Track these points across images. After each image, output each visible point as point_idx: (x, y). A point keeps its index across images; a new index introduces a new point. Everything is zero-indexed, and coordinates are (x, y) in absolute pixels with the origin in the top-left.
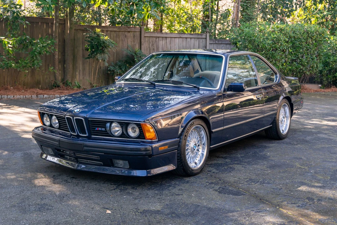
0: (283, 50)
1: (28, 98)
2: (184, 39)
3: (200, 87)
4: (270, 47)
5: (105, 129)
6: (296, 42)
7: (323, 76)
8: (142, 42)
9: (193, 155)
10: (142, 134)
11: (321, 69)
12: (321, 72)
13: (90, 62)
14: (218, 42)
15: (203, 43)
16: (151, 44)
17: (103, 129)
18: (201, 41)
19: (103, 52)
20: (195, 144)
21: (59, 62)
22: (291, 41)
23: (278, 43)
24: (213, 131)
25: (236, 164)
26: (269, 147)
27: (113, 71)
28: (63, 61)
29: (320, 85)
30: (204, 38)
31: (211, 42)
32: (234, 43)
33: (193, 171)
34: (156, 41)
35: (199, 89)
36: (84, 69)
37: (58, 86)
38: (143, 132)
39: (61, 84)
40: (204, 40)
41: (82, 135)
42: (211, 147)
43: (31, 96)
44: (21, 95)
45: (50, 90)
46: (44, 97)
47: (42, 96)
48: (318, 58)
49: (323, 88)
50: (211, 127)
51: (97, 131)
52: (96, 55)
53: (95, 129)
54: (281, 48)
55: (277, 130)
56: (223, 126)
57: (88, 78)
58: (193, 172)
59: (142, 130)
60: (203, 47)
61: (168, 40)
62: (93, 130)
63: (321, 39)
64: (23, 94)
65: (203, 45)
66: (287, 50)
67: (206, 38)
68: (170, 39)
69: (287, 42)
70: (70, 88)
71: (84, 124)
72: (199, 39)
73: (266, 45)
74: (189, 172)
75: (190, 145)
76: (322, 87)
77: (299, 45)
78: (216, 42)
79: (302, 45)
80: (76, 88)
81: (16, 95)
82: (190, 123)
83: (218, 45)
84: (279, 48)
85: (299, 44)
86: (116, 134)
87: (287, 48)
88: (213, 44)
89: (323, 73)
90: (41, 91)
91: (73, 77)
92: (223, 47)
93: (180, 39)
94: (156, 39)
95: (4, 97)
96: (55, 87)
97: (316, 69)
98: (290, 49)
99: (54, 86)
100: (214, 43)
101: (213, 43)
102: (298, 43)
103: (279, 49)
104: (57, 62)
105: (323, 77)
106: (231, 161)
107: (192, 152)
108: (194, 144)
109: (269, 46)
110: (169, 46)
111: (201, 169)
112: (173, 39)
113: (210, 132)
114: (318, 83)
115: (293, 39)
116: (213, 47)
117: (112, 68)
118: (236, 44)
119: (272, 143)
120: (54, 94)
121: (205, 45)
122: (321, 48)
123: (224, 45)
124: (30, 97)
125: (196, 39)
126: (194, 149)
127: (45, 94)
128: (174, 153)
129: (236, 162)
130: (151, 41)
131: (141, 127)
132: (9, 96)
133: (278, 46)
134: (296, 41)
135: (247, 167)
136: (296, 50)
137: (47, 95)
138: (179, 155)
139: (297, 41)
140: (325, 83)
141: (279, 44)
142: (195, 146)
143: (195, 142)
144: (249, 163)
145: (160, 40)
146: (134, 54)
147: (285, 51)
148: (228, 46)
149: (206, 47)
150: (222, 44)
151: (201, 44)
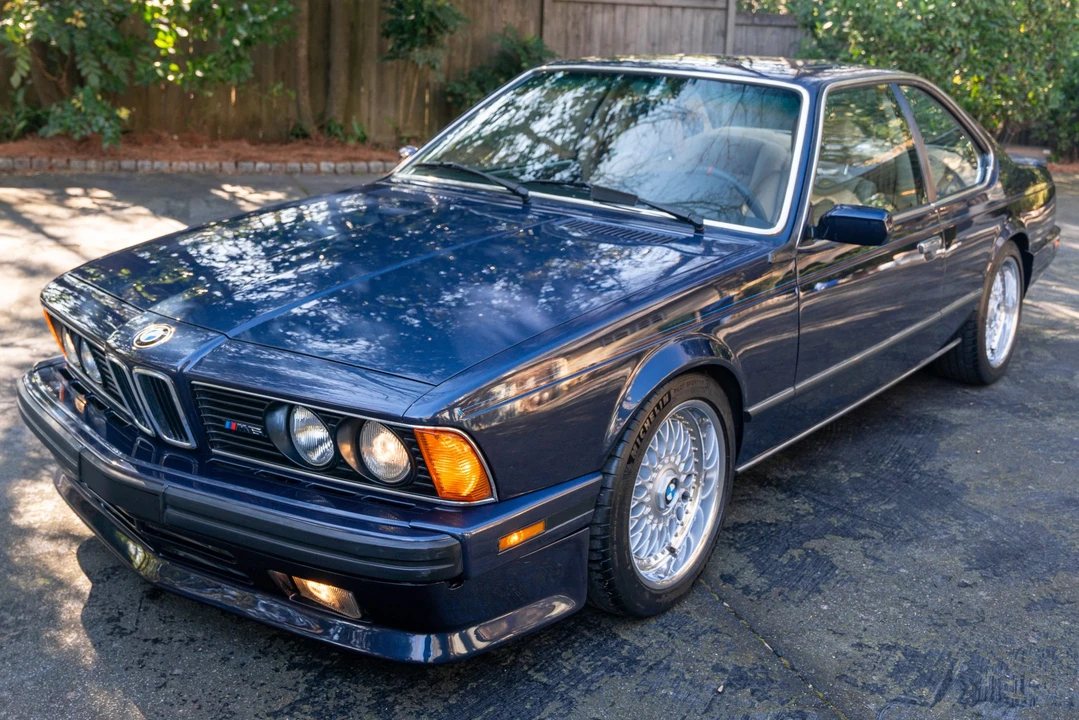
0: (952, 50)
1: (210, 171)
2: (665, 10)
3: (706, 222)
4: (915, 41)
5: (264, 430)
6: (992, 26)
7: (1057, 124)
8: (546, 16)
9: (661, 526)
10: (421, 471)
11: (1054, 106)
12: (1054, 113)
13: (398, 69)
14: (761, 20)
15: (717, 21)
16: (570, 24)
17: (256, 430)
18: (712, 16)
19: (430, 40)
20: (675, 481)
21: (311, 69)
22: (979, 24)
23: (939, 28)
24: (751, 410)
25: (836, 532)
26: (953, 427)
27: (461, 95)
28: (322, 66)
29: (1047, 152)
30: (719, 9)
31: (741, 21)
32: (805, 26)
33: (659, 596)
34: (585, 14)
35: (701, 232)
36: (382, 88)
37: (305, 136)
38: (425, 465)
39: (312, 129)
40: (720, 14)
41: (173, 440)
42: (739, 469)
43: (221, 166)
44: (192, 160)
45: (282, 144)
46: (257, 169)
47: (250, 165)
48: (1051, 75)
49: (1057, 161)
50: (746, 395)
51: (229, 431)
52: (410, 50)
53: (224, 423)
54: (946, 44)
55: (976, 355)
56: (793, 384)
57: (391, 114)
58: (658, 600)
59: (420, 454)
60: (717, 33)
61: (620, 11)
62: (216, 428)
63: (1065, 20)
64: (198, 159)
65: (716, 30)
66: (964, 51)
67: (726, 9)
68: (624, 8)
69: (966, 26)
70: (338, 142)
71: (176, 399)
72: (708, 12)
73: (904, 34)
74: (642, 607)
75: (650, 486)
76: (1053, 157)
77: (1001, 37)
78: (753, 21)
79: (1008, 35)
80: (352, 142)
81: (178, 160)
82: (655, 401)
83: (759, 28)
84: (941, 43)
85: (1001, 33)
86: (315, 457)
87: (963, 45)
88: (744, 27)
89: (1060, 118)
90: (253, 151)
91: (350, 108)
92: (774, 34)
93: (653, 9)
94: (586, 7)
95: (143, 166)
96: (297, 136)
97: (1042, 107)
98: (971, 48)
99: (292, 134)
100: (749, 22)
101: (746, 22)
102: (997, 30)
103: (941, 47)
104: (303, 68)
105: (1060, 128)
106: (817, 513)
107: (657, 512)
108: (669, 479)
109: (913, 38)
110: (620, 28)
111: (692, 581)
112: (634, 9)
113: (740, 417)
114: (1044, 145)
115: (983, 18)
116: (744, 34)
117: (458, 89)
118: (813, 27)
119: (958, 406)
120: (285, 162)
121: (723, 27)
122: (1063, 47)
123: (777, 30)
124: (215, 169)
125: (699, 11)
126: (668, 502)
127: (260, 159)
128: (578, 542)
129: (834, 520)
130: (570, 13)
131: (416, 444)
132: (157, 164)
133: (939, 38)
134: (992, 22)
135: (885, 557)
136: (990, 52)
137: (266, 161)
138: (597, 544)
139: (996, 23)
140: (1064, 146)
141: (943, 32)
142: (672, 487)
143: (675, 470)
144: (888, 529)
145: (597, 12)
146: (520, 51)
147: (956, 51)
148: (788, 32)
149: (724, 34)
150: (770, 25)
151: (712, 25)
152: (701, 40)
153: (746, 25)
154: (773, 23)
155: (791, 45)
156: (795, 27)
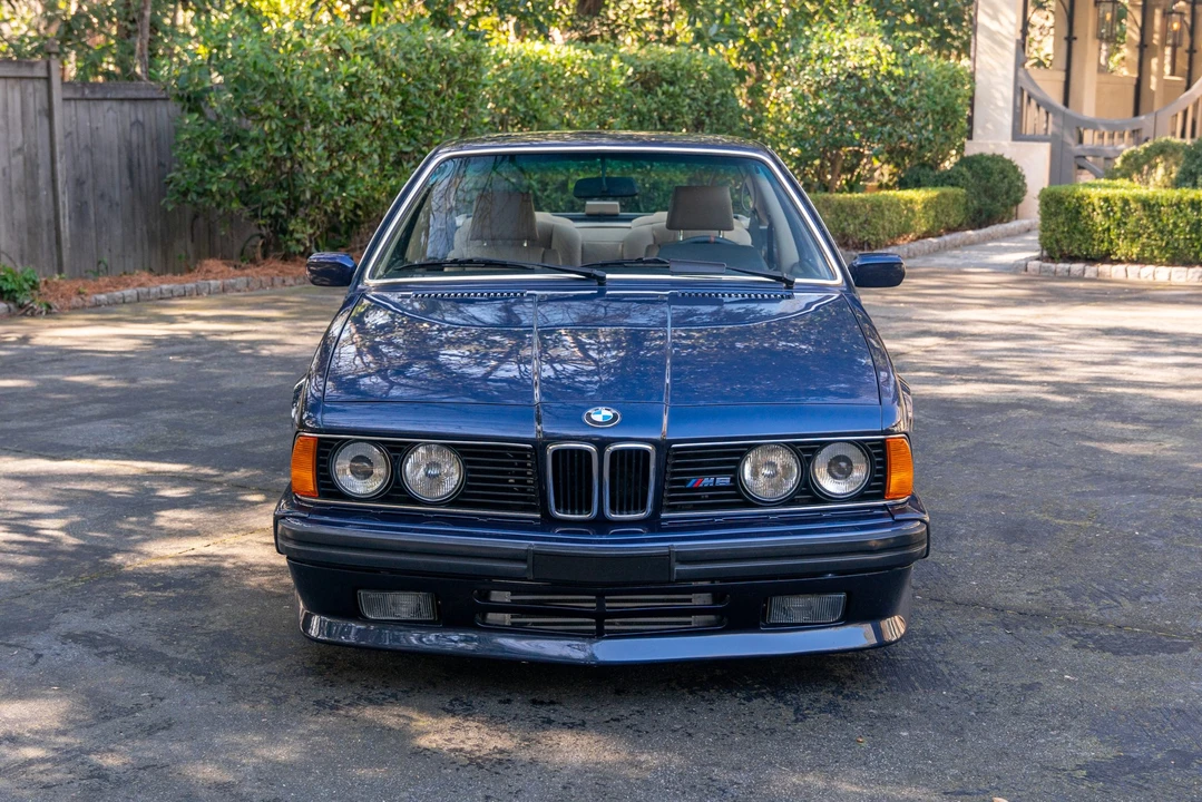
5: (734, 479)
14: (93, 92)
15: (37, 95)
17: (724, 481)
18: (30, 89)
30: (39, 78)
31: (67, 95)
40: (42, 85)
41: (619, 516)
51: (692, 489)
53: (687, 482)
60: (40, 112)
62: (677, 491)
65: (38, 107)
67: (48, 79)
72: (24, 81)
78: (83, 93)
83: (91, 103)
88: (73, 103)
92: (111, 112)
100: (78, 96)
101: (74, 96)
116: (73, 112)
121: (46, 106)
123: (114, 104)
125: (11, 82)
133: (364, 107)
148: (127, 106)
149: (50, 114)
150: (105, 99)
151: (31, 101)
152: (19, 124)
153: (75, 99)
154: (109, 96)
155: (132, 125)
156: (166, 99)
